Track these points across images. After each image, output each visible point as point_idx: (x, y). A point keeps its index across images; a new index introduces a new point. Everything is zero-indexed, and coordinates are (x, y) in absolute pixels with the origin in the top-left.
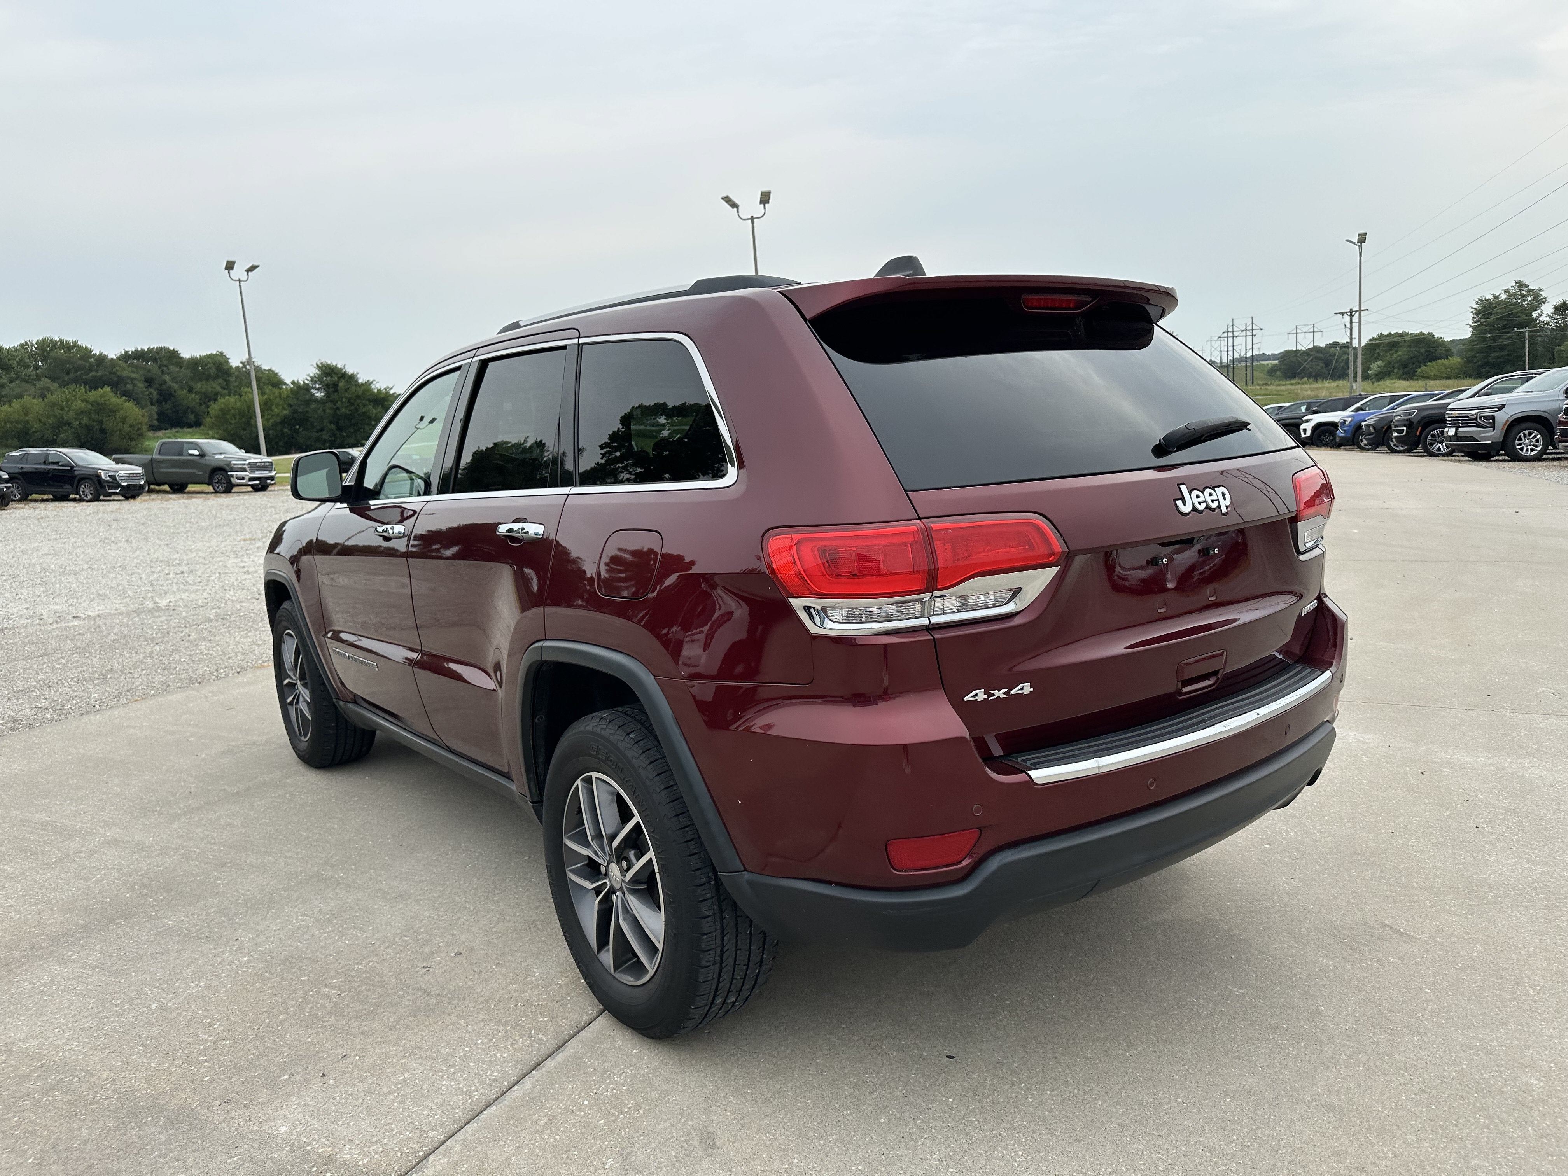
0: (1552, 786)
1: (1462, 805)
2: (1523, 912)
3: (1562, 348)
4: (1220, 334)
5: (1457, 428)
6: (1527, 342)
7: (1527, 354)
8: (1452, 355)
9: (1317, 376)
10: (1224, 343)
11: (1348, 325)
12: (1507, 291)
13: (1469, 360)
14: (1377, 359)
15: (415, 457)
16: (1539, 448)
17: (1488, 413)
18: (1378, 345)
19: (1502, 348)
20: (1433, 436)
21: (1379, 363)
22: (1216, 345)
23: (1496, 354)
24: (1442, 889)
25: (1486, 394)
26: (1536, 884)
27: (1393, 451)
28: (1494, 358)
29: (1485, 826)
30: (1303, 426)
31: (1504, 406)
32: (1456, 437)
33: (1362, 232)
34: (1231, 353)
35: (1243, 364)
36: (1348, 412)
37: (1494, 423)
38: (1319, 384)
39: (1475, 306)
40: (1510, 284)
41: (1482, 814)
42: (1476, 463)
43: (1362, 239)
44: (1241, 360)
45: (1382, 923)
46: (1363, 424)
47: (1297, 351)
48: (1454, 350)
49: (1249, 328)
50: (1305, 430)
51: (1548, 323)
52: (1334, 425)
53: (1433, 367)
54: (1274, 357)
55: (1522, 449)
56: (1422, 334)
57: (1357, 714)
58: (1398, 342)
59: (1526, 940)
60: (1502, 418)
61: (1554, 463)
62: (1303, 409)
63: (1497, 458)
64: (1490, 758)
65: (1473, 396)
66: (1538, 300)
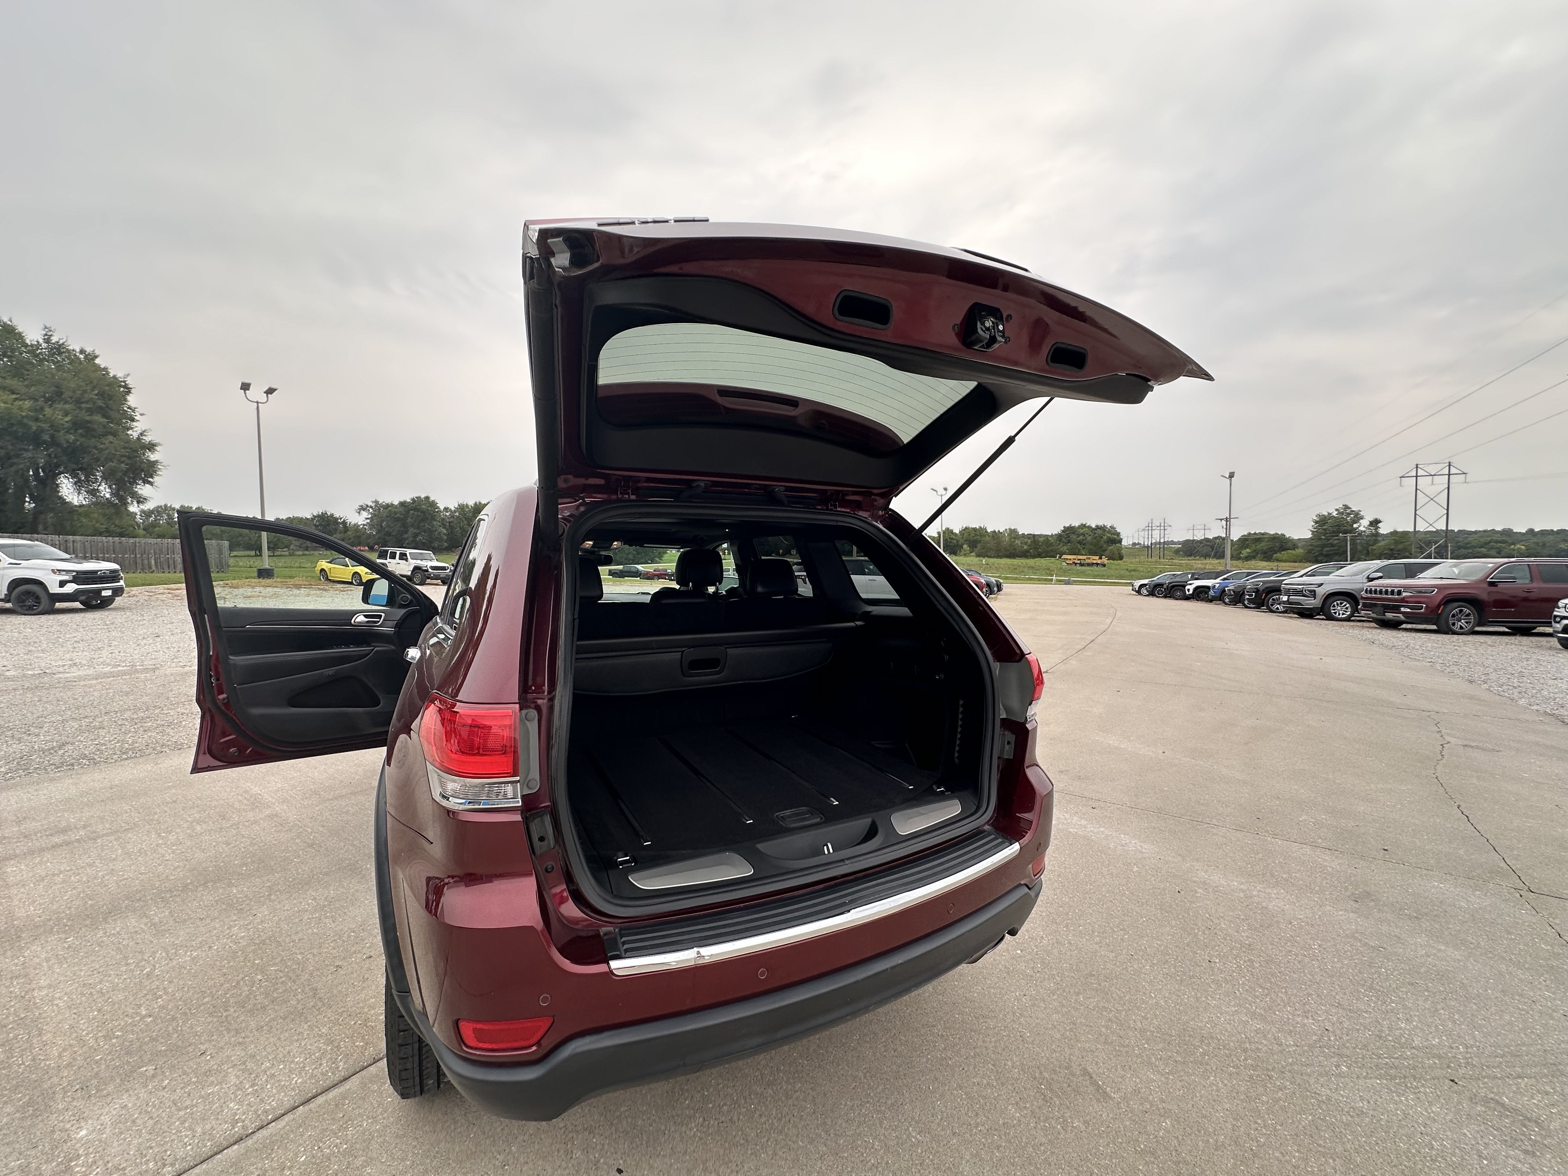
0: (1291, 923)
1: (1204, 933)
2: (1226, 1082)
3: (1374, 547)
4: (1144, 527)
5: (1289, 596)
6: (1349, 542)
7: (1349, 550)
8: (1298, 548)
9: (1206, 556)
10: (1146, 533)
11: (1225, 527)
12: (1337, 510)
13: (1309, 552)
14: (1246, 548)
15: (669, 571)
16: (1348, 613)
17: (1312, 588)
18: (1246, 540)
19: (1332, 545)
20: (1273, 599)
21: (1248, 550)
22: (1142, 534)
23: (1328, 549)
24: (1155, 1034)
25: (1310, 576)
26: (1248, 1045)
27: (1246, 607)
28: (1327, 551)
29: (1217, 961)
30: (1187, 587)
31: (1322, 584)
32: (1288, 602)
33: (1232, 471)
34: (1150, 539)
35: (1158, 546)
36: (1218, 580)
37: (1315, 594)
38: (1208, 561)
39: (1315, 518)
40: (1340, 506)
41: (1219, 946)
42: (1302, 620)
43: (1232, 475)
44: (1156, 544)
45: (1085, 1069)
46: (1226, 589)
47: (1193, 540)
48: (1300, 545)
49: (1163, 525)
50: (1189, 590)
51: (1364, 532)
52: (1208, 588)
53: (1284, 555)
54: (1179, 543)
55: (1335, 613)
56: (1277, 534)
57: (1145, 823)
58: (1260, 538)
59: (1220, 1123)
60: (1321, 592)
61: (1359, 624)
62: (1190, 576)
63: (1318, 617)
64: (1242, 883)
65: (1302, 576)
66: (1358, 517)
